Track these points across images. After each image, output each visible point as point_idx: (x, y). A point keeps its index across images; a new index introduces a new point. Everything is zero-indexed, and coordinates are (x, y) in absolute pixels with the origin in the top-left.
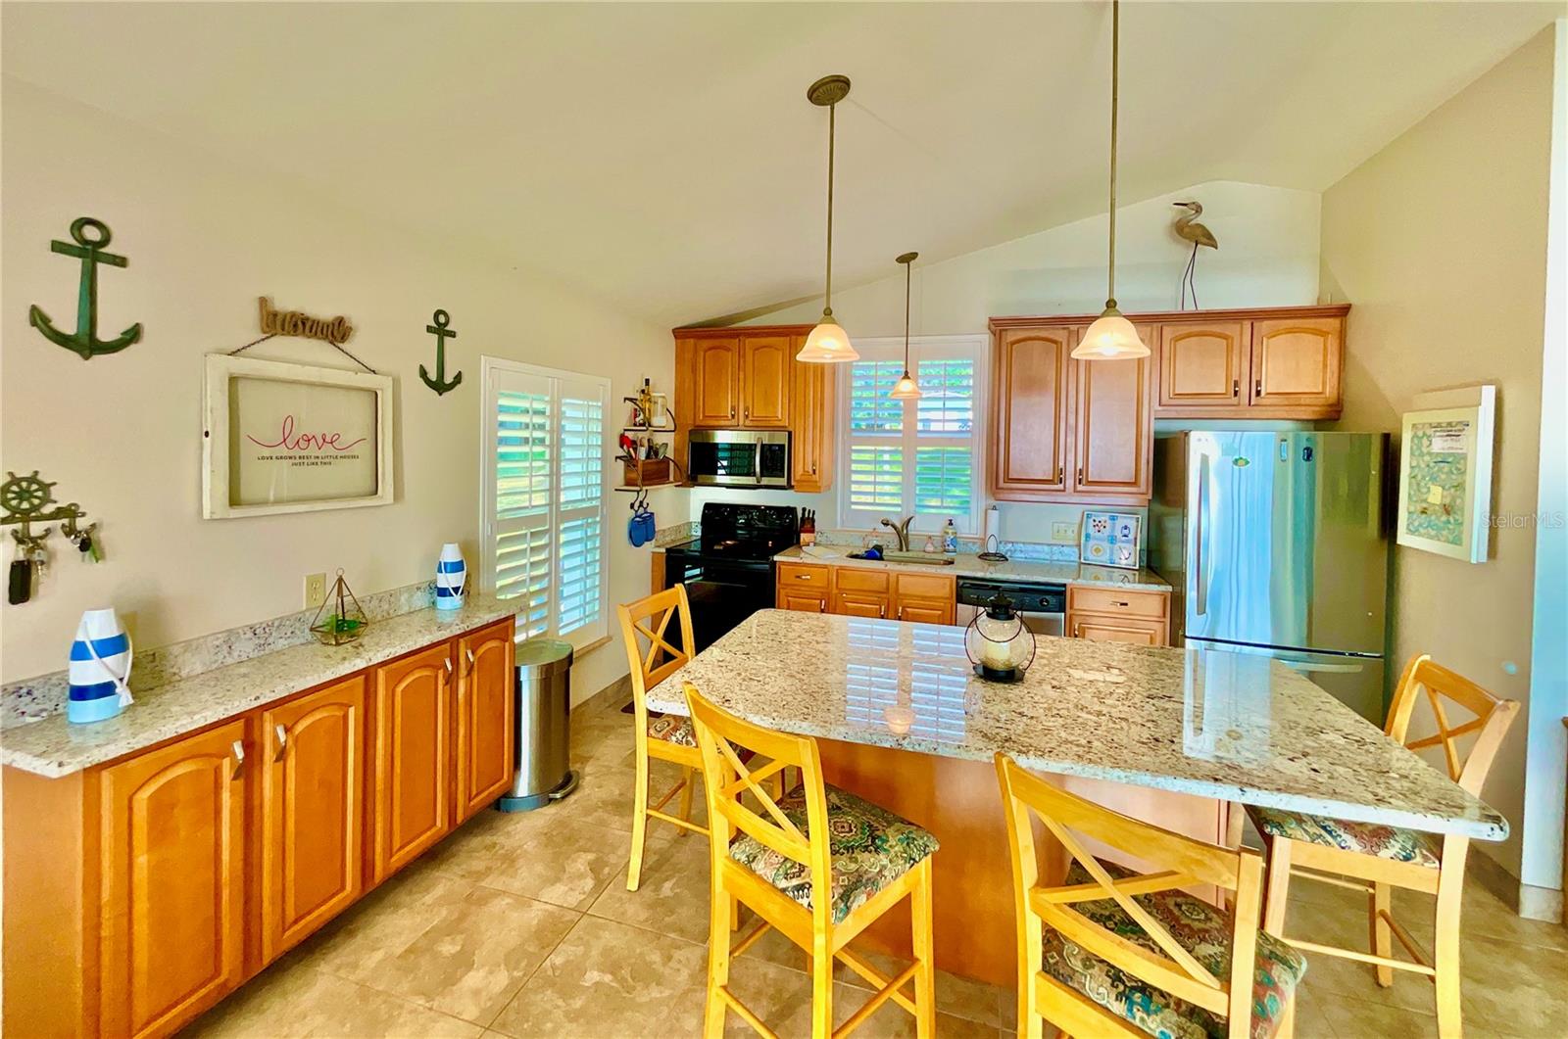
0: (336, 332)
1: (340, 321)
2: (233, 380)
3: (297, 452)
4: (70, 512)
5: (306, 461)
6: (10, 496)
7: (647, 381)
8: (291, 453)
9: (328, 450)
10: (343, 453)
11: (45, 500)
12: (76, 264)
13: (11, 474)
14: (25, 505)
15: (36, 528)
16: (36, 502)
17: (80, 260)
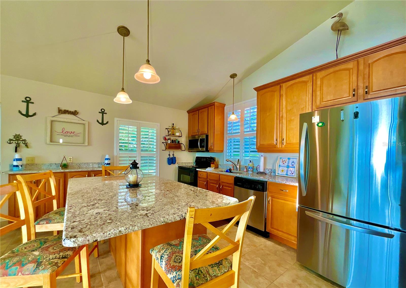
0: (75, 113)
1: (76, 111)
2: (52, 121)
3: (65, 134)
4: (25, 140)
5: (67, 136)
6: (15, 137)
7: (173, 124)
8: (64, 134)
9: (72, 134)
10: (76, 135)
11: (21, 138)
12: (26, 104)
13: (16, 134)
14: (18, 139)
15: (19, 142)
16: (19, 138)
17: (26, 103)
